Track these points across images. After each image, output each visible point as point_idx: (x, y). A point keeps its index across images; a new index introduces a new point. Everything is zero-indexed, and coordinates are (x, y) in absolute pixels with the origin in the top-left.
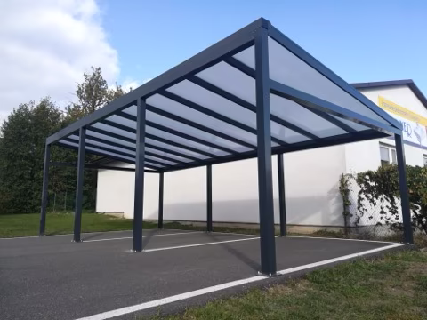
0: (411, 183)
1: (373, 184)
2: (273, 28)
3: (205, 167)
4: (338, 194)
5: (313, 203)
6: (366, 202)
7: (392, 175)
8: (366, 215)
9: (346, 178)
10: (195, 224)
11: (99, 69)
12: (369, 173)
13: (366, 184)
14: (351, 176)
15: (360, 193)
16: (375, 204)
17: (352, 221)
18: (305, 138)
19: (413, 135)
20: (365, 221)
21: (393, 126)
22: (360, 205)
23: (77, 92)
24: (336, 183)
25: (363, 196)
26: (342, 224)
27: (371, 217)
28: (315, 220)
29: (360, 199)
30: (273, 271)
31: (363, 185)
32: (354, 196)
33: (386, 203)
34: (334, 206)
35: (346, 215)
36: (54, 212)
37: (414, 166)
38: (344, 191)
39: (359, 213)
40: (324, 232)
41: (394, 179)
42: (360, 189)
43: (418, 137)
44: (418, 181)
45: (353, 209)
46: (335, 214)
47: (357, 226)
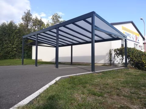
0: (128, 52)
1: (118, 52)
2: (96, 13)
3: (71, 46)
4: (109, 55)
5: (102, 57)
6: (116, 57)
7: (124, 50)
8: (116, 60)
9: (111, 50)
10: (66, 63)
11: (29, 10)
12: (118, 49)
13: (117, 52)
14: (113, 50)
15: (115, 54)
16: (118, 57)
17: (112, 62)
18: (100, 39)
19: (131, 38)
20: (116, 62)
21: (124, 37)
22: (114, 58)
23: (22, 18)
24: (109, 52)
25: (115, 55)
26: (109, 63)
27: (117, 61)
28: (102, 62)
29: (115, 56)
30: (94, 71)
31: (116, 52)
32: (113, 55)
33: (121, 57)
34: (107, 58)
35: (111, 60)
36: (17, 59)
37: (129, 47)
38: (111, 54)
39: (114, 60)
40: (104, 65)
41: (124, 51)
42: (115, 53)
43: (133, 38)
44: (130, 52)
45: (112, 59)
46: (107, 60)
47: (113, 64)
